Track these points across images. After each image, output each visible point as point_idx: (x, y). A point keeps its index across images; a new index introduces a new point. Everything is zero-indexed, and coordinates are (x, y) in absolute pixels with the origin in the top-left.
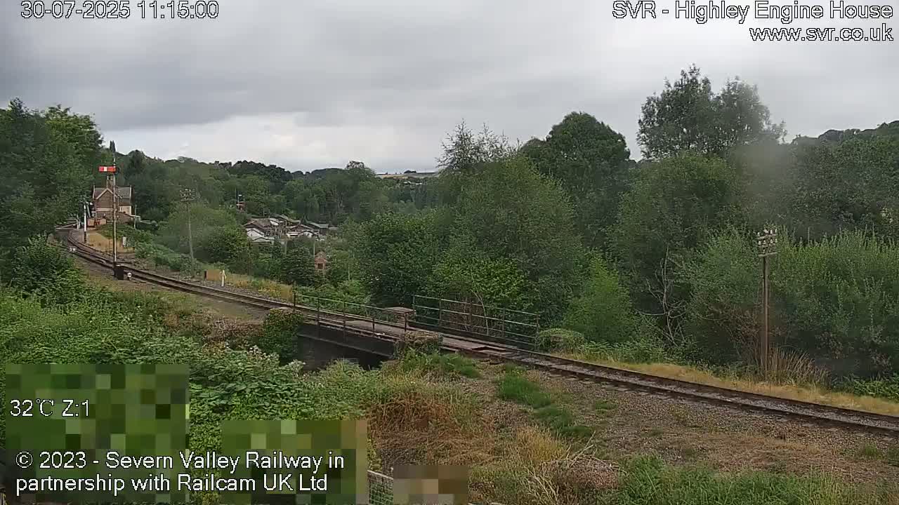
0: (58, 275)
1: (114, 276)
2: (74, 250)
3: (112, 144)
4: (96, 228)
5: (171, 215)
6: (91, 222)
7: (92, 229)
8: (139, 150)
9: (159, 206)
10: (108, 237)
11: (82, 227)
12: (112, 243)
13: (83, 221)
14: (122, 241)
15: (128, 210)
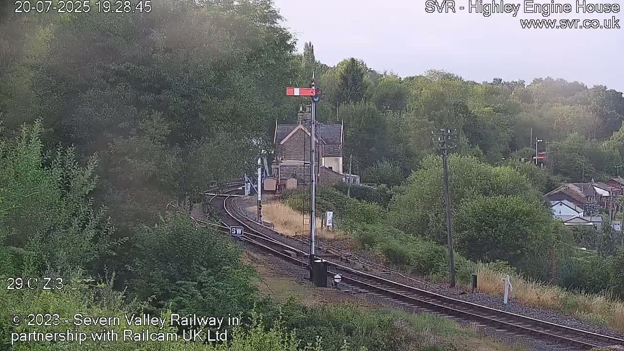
0: (210, 275)
1: (311, 280)
2: (239, 231)
3: (309, 49)
4: (280, 194)
5: (413, 175)
6: (271, 185)
7: (271, 196)
8: (355, 58)
9: (393, 158)
10: (303, 210)
11: (253, 192)
12: (307, 221)
13: (255, 181)
14: (324, 218)
15: (336, 164)
